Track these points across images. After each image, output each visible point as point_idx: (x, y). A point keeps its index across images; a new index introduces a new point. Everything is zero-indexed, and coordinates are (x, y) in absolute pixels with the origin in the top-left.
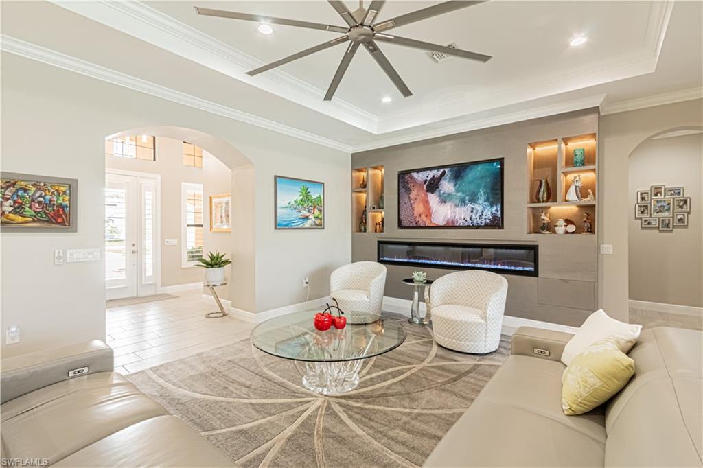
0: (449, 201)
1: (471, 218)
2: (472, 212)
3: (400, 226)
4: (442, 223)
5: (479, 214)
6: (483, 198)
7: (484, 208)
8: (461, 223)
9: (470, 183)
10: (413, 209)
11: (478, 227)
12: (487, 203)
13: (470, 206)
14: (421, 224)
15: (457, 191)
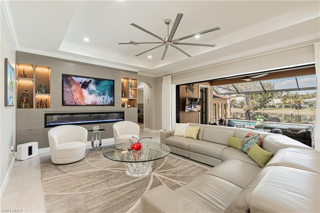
0: (93, 93)
1: (103, 102)
2: (103, 99)
3: (64, 104)
4: (90, 103)
5: (106, 100)
6: (107, 94)
7: (108, 98)
8: (99, 103)
9: (102, 87)
10: (73, 96)
11: (106, 105)
12: (109, 96)
13: (102, 97)
14: (78, 103)
15: (97, 90)
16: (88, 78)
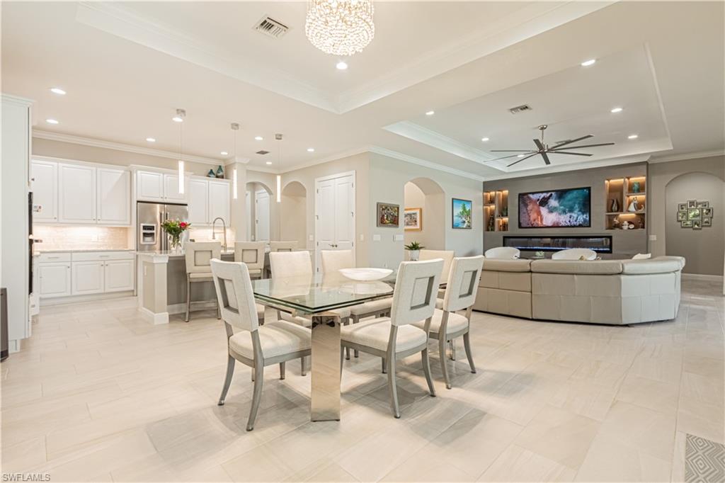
0: (555, 211)
1: (569, 221)
2: (570, 218)
3: (520, 226)
4: (550, 225)
5: (575, 219)
6: (578, 210)
7: (578, 215)
8: (563, 224)
9: (569, 201)
10: (530, 216)
11: (574, 226)
12: (580, 213)
13: (569, 214)
14: (535, 225)
15: (560, 205)
16: (547, 192)
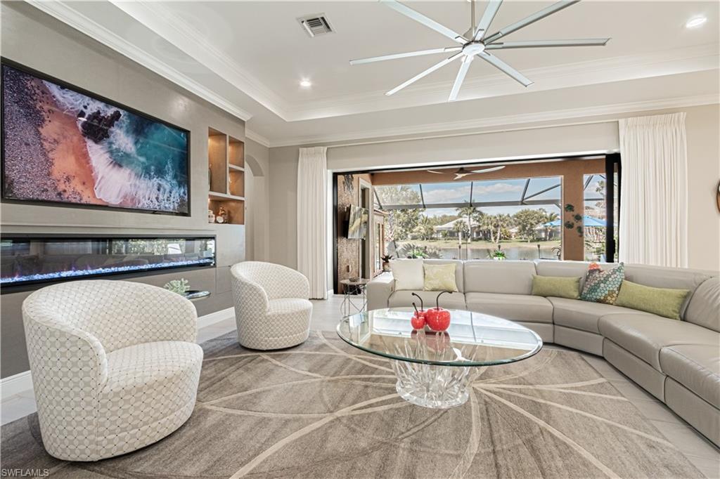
0: (127, 165)
1: (157, 198)
2: (159, 190)
6: (171, 174)
8: (144, 203)
10: (49, 162)
11: (166, 212)
13: (156, 181)
14: (70, 197)
15: (140, 152)
16: (109, 102)
